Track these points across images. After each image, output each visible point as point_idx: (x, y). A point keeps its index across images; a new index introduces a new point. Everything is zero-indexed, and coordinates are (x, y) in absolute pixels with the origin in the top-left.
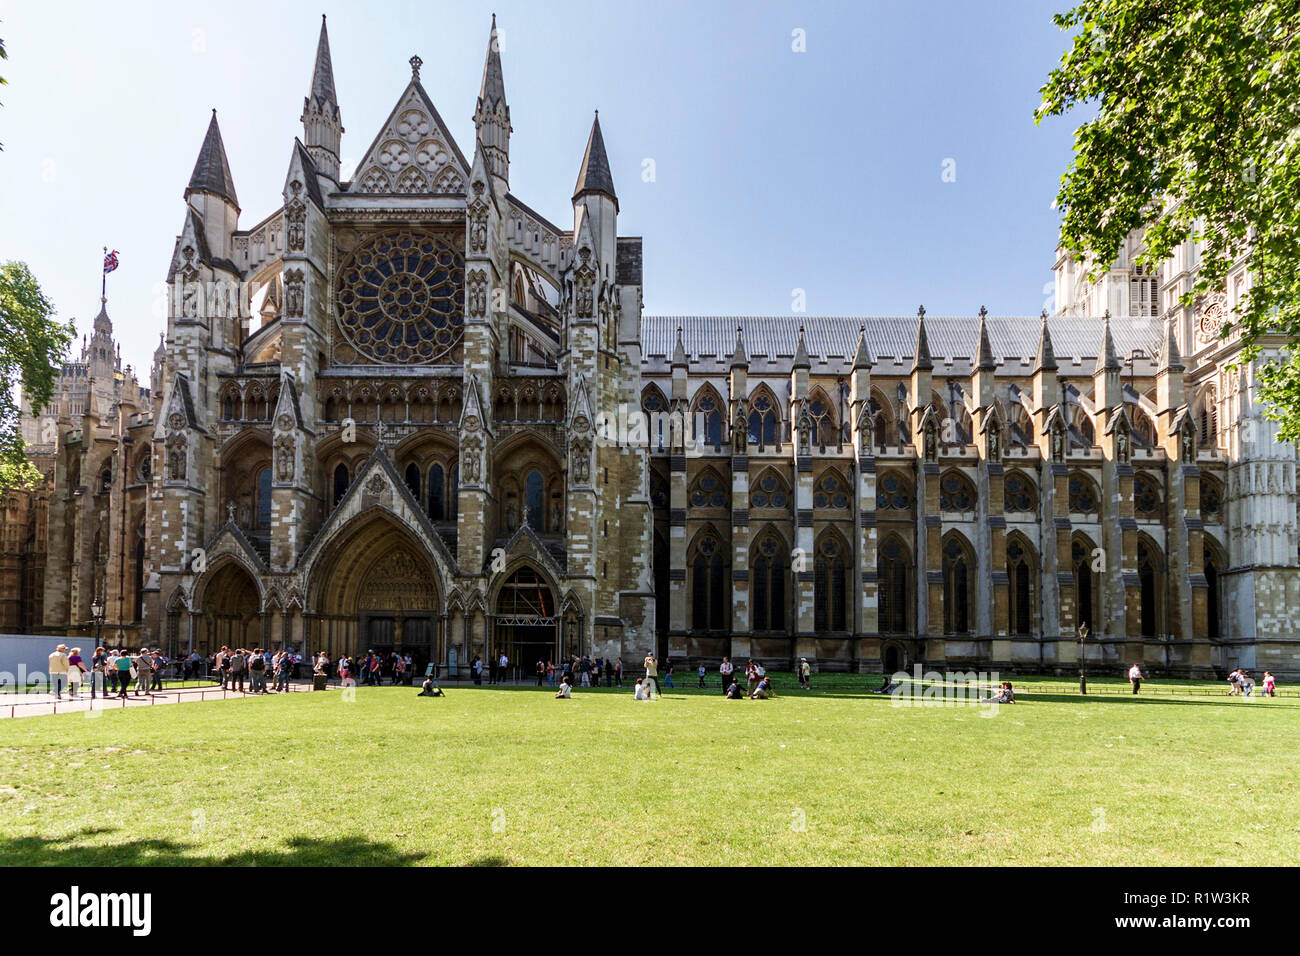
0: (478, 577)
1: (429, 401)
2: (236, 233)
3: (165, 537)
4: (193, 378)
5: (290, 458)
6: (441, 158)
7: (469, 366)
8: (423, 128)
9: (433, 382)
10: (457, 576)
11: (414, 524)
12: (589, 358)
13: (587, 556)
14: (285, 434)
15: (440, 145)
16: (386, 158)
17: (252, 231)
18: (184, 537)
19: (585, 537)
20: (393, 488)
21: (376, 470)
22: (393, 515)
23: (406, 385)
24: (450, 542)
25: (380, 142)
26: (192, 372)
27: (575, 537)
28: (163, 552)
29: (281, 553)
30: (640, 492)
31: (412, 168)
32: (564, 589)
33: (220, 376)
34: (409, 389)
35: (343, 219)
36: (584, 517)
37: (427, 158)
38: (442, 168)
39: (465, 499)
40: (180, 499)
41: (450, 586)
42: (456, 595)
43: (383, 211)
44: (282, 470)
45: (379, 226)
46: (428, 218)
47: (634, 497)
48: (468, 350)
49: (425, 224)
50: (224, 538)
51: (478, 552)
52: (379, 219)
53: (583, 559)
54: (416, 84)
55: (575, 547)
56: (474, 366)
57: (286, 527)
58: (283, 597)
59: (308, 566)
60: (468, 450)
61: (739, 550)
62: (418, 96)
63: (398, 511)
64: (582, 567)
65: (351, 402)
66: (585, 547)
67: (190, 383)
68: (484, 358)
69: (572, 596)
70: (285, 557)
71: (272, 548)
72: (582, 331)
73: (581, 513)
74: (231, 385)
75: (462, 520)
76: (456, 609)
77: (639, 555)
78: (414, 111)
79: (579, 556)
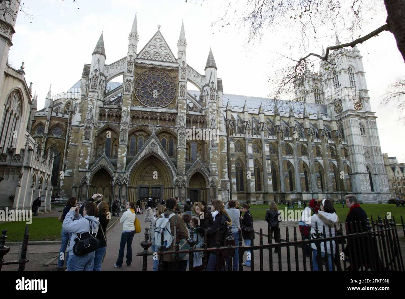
0: (184, 175)
1: (165, 119)
2: (105, 65)
3: (81, 159)
4: (94, 108)
5: (125, 135)
6: (166, 51)
7: (180, 111)
8: (161, 43)
9: (167, 114)
10: (177, 175)
11: (164, 158)
12: (215, 111)
13: (217, 169)
14: (124, 128)
15: (165, 47)
16: (149, 49)
17: (111, 65)
18: (88, 159)
19: (216, 164)
20: (158, 146)
21: (153, 140)
22: (158, 155)
23: (158, 114)
24: (175, 163)
25: (149, 45)
26: (94, 106)
27: (213, 163)
28: (80, 164)
29: (121, 166)
30: (225, 150)
31: (157, 53)
32: (210, 179)
33: (100, 107)
34: (159, 115)
35: (139, 65)
36: (215, 158)
37: (162, 51)
38: (166, 54)
39: (180, 151)
40: (88, 146)
41: (175, 178)
42: (177, 181)
43: (152, 64)
44: (122, 139)
45: (149, 68)
46: (164, 67)
47: (223, 151)
48: (180, 106)
49: (163, 69)
50: (102, 160)
51: (184, 167)
52: (150, 66)
53: (216, 170)
54: (159, 32)
55: (213, 166)
56: (182, 111)
57: (123, 157)
58: (121, 179)
59: (130, 170)
60: (181, 136)
61: (232, 165)
62: (160, 34)
63: (159, 154)
64: (215, 172)
65: (140, 118)
66: (216, 166)
67: (92, 109)
68: (185, 109)
69: (212, 182)
70: (122, 167)
71: (118, 164)
72: (212, 104)
73: (214, 156)
74: (103, 110)
75: (179, 157)
76: (177, 185)
77: (225, 169)
78: (158, 38)
79: (214, 169)
